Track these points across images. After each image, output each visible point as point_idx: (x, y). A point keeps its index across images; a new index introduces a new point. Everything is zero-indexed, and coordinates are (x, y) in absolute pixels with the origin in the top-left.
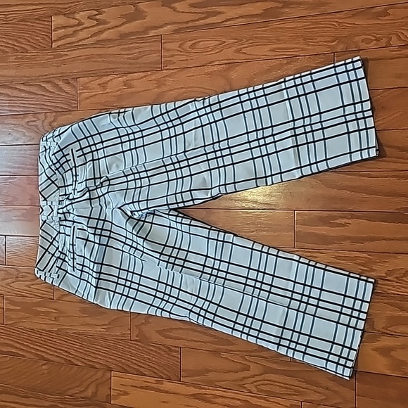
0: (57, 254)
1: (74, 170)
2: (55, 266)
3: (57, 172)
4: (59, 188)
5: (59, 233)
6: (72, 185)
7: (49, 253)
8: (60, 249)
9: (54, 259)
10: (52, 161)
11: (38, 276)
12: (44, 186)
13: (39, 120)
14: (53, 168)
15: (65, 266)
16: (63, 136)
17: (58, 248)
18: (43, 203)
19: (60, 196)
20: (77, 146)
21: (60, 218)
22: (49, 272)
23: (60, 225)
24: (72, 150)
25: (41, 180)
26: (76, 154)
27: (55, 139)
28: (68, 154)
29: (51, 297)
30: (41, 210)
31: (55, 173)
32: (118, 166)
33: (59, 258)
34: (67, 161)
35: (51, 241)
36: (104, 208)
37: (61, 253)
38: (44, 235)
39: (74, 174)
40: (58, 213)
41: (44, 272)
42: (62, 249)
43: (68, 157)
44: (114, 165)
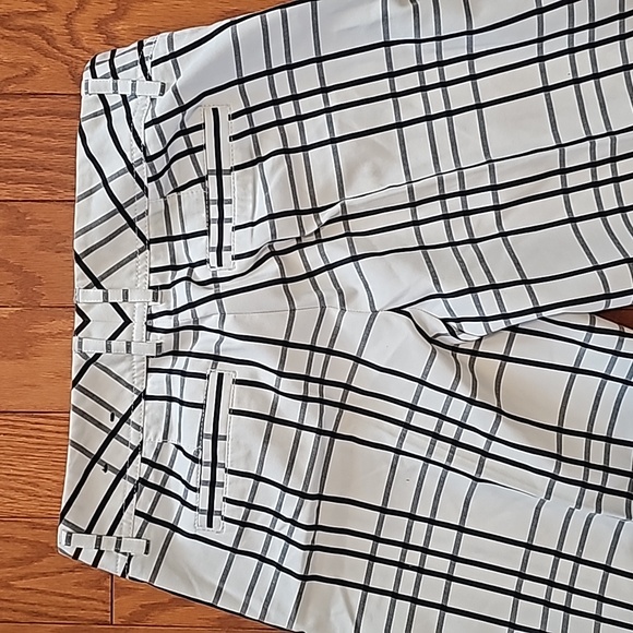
0: (138, 470)
1: (212, 181)
2: (130, 510)
3: (152, 186)
4: (148, 243)
5: (143, 396)
6: (206, 233)
7: (106, 467)
8: (148, 453)
9: (125, 487)
10: (144, 150)
11: (71, 551)
12: (95, 236)
13: (51, 8)
14: (144, 171)
15: (168, 509)
16: (189, 63)
17: (137, 450)
18: (87, 297)
19: (152, 270)
20: (231, 101)
21: (159, 346)
22: (111, 533)
23: (149, 370)
24: (215, 111)
25: (88, 215)
26: (229, 128)
27: (153, 71)
28: (200, 127)
29: (99, 616)
30: (78, 321)
31: (145, 191)
32: (377, 173)
33: (144, 482)
34: (191, 151)
35: (112, 426)
36: (333, 311)
37: (153, 464)
38: (88, 405)
39: (214, 195)
40: (150, 329)
41: (92, 538)
42: (157, 453)
43: (196, 139)
44: (366, 169)
